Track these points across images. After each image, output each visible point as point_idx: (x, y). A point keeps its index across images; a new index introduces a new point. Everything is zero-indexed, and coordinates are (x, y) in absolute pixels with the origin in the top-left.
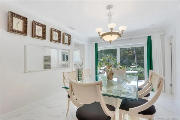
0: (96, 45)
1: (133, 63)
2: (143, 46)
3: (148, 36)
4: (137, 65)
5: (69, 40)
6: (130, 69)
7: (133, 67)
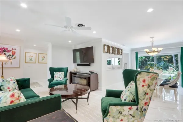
0: (137, 53)
1: (171, 67)
2: (177, 54)
3: (181, 47)
4: (176, 68)
5: (122, 52)
6: (166, 72)
7: (171, 71)
